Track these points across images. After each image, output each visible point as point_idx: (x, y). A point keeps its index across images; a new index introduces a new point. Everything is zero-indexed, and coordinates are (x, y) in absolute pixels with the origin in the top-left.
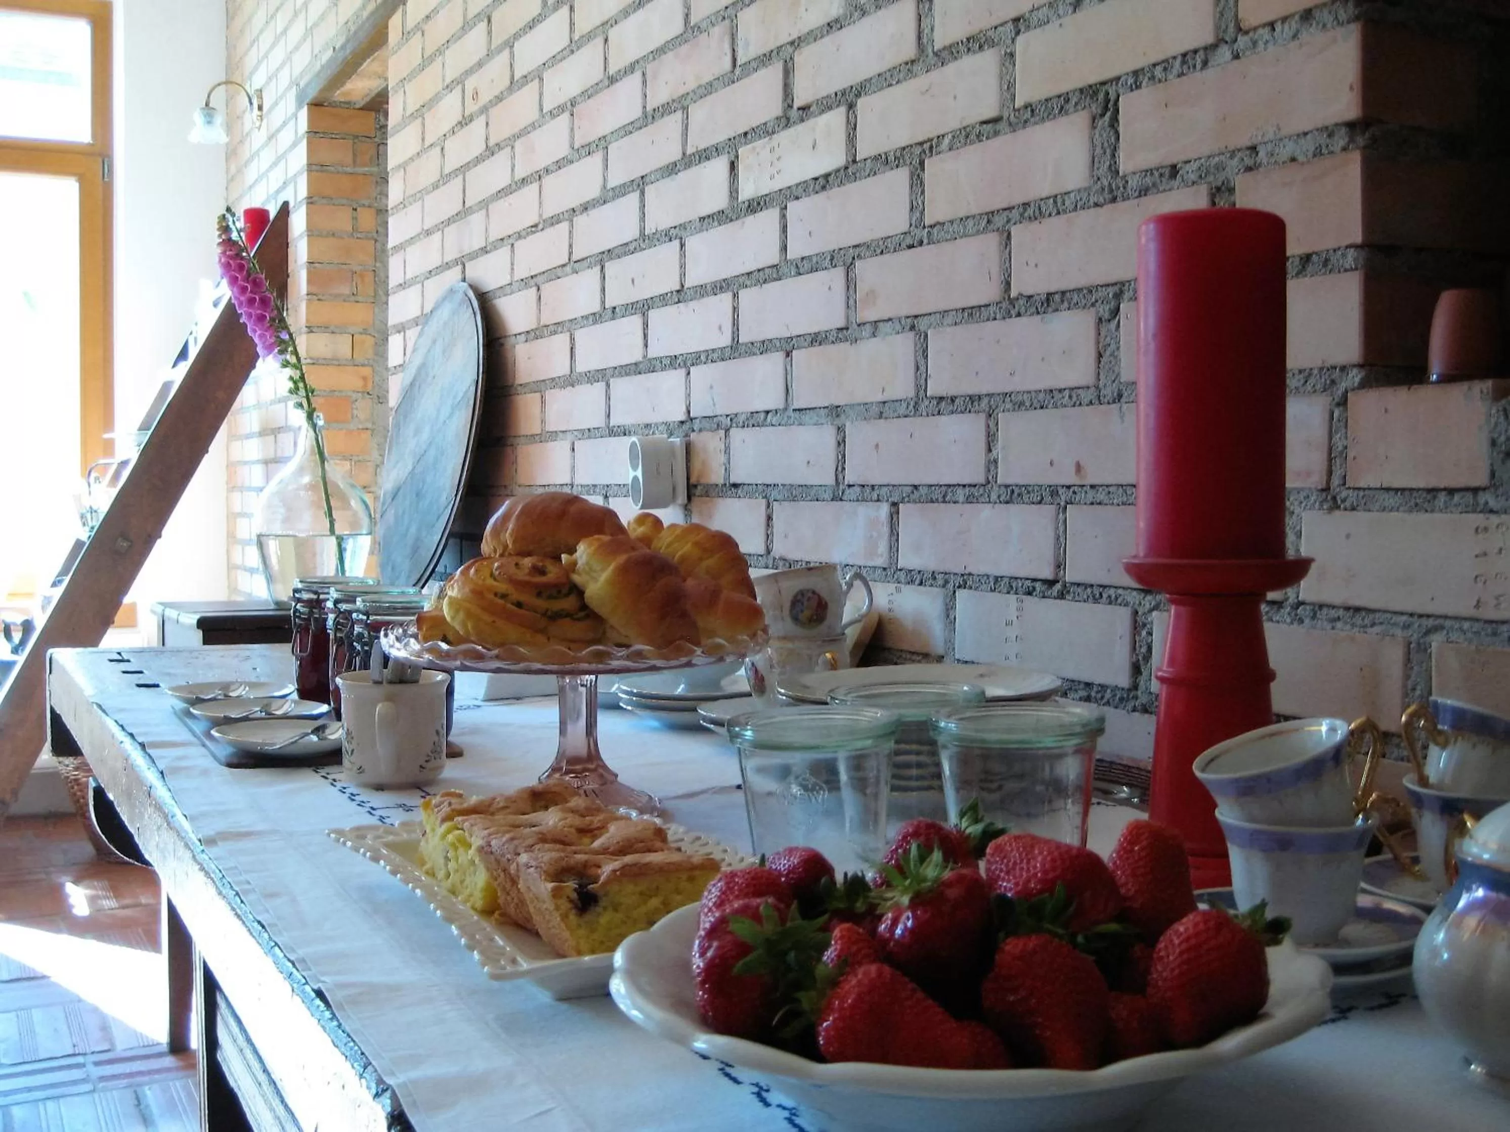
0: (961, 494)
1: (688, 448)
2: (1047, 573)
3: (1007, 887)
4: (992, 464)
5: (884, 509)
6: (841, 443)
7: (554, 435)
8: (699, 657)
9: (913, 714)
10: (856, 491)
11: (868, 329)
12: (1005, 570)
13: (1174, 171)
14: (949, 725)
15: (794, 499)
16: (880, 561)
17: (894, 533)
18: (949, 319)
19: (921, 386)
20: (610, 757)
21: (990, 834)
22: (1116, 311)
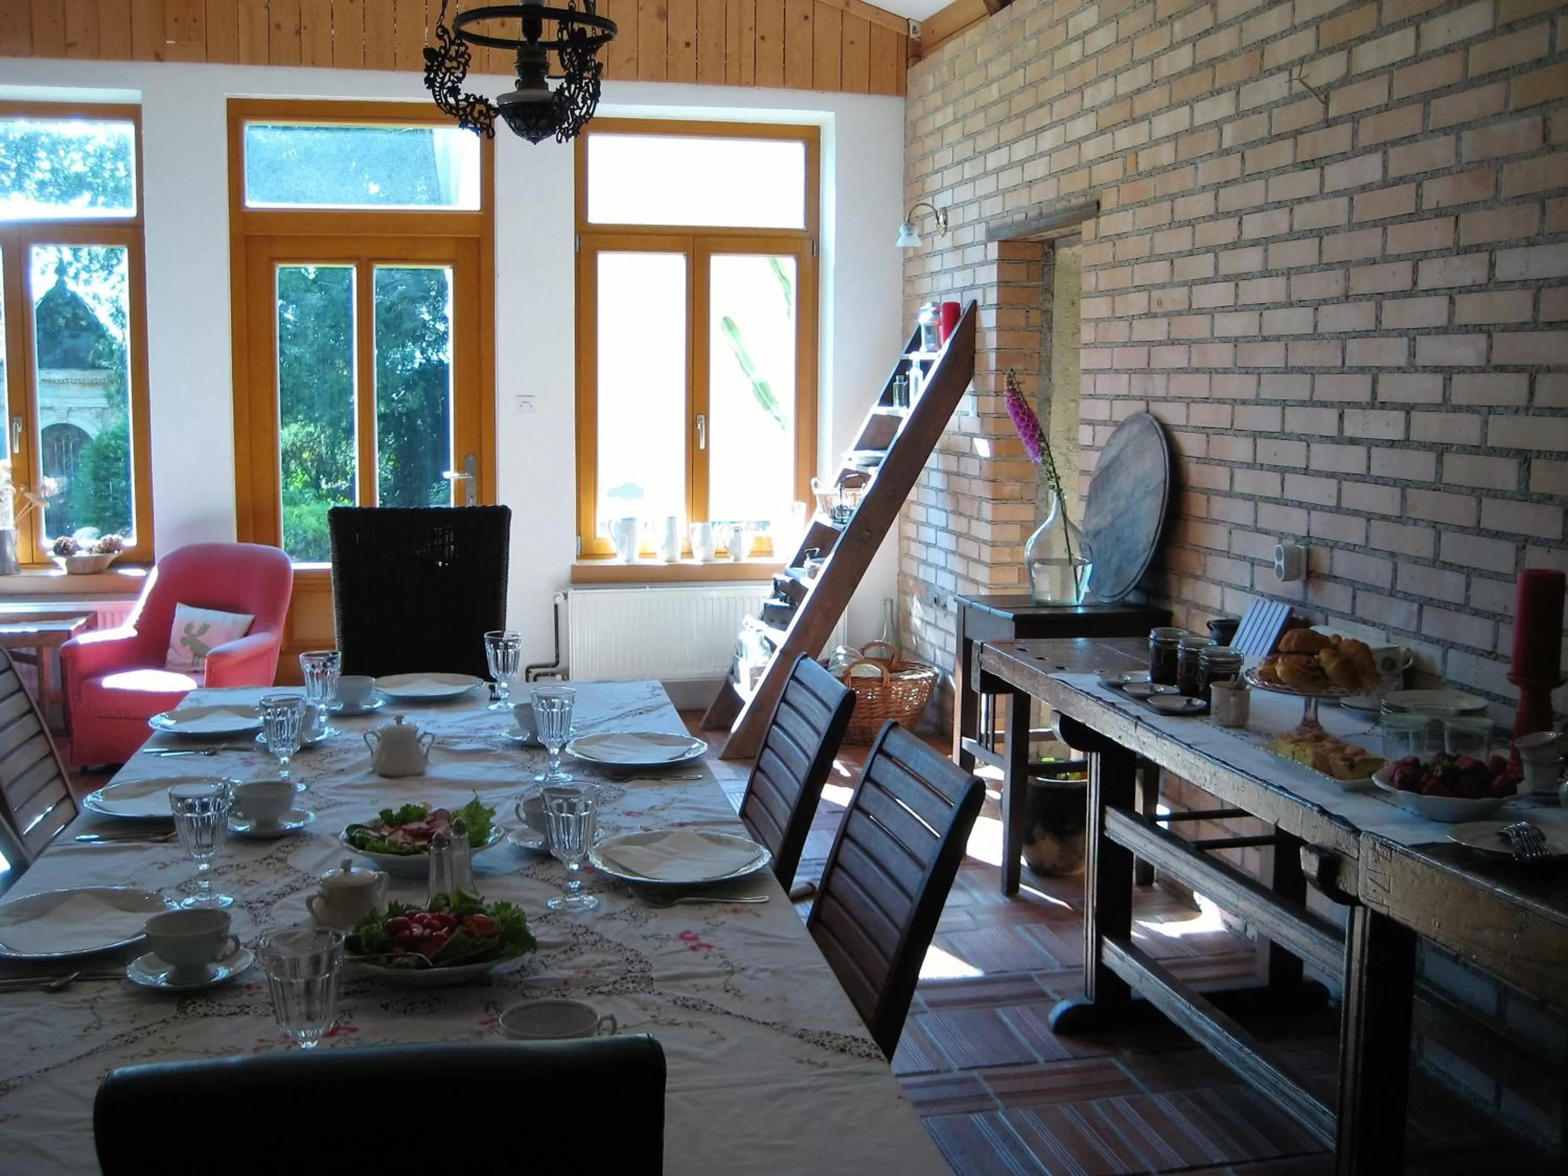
0: (1452, 607)
1: (1309, 552)
2: (1490, 649)
3: (1462, 767)
4: (1468, 598)
5: (1415, 607)
6: (1395, 570)
7: (1217, 522)
8: (1363, 694)
9: (1438, 718)
10: (1401, 595)
11: (1411, 521)
12: (1472, 643)
13: (1551, 497)
14: (1447, 724)
15: (1368, 591)
16: (1413, 629)
17: (1420, 619)
18: (1452, 528)
19: (1437, 554)
20: (1321, 719)
21: (1459, 756)
22: (1524, 547)
